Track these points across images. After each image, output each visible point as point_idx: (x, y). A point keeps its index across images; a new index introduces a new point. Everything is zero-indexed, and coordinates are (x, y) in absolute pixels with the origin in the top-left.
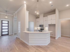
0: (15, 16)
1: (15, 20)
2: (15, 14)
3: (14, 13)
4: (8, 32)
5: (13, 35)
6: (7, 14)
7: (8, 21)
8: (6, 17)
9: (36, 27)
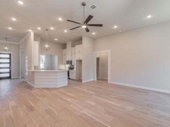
0: (22, 46)
1: (22, 52)
2: (22, 43)
3: (21, 40)
4: (10, 72)
5: (19, 78)
6: (8, 42)
7: (10, 55)
8: (6, 48)
9: (62, 64)
